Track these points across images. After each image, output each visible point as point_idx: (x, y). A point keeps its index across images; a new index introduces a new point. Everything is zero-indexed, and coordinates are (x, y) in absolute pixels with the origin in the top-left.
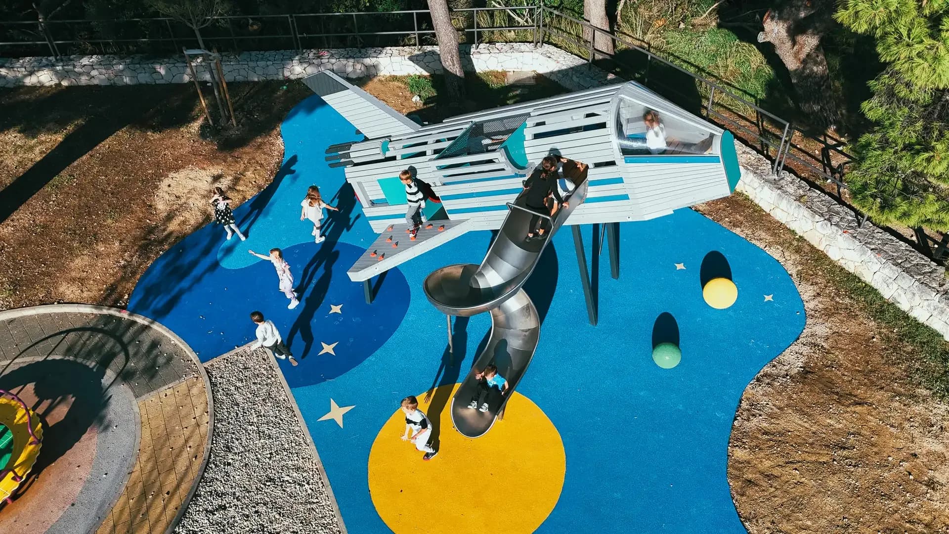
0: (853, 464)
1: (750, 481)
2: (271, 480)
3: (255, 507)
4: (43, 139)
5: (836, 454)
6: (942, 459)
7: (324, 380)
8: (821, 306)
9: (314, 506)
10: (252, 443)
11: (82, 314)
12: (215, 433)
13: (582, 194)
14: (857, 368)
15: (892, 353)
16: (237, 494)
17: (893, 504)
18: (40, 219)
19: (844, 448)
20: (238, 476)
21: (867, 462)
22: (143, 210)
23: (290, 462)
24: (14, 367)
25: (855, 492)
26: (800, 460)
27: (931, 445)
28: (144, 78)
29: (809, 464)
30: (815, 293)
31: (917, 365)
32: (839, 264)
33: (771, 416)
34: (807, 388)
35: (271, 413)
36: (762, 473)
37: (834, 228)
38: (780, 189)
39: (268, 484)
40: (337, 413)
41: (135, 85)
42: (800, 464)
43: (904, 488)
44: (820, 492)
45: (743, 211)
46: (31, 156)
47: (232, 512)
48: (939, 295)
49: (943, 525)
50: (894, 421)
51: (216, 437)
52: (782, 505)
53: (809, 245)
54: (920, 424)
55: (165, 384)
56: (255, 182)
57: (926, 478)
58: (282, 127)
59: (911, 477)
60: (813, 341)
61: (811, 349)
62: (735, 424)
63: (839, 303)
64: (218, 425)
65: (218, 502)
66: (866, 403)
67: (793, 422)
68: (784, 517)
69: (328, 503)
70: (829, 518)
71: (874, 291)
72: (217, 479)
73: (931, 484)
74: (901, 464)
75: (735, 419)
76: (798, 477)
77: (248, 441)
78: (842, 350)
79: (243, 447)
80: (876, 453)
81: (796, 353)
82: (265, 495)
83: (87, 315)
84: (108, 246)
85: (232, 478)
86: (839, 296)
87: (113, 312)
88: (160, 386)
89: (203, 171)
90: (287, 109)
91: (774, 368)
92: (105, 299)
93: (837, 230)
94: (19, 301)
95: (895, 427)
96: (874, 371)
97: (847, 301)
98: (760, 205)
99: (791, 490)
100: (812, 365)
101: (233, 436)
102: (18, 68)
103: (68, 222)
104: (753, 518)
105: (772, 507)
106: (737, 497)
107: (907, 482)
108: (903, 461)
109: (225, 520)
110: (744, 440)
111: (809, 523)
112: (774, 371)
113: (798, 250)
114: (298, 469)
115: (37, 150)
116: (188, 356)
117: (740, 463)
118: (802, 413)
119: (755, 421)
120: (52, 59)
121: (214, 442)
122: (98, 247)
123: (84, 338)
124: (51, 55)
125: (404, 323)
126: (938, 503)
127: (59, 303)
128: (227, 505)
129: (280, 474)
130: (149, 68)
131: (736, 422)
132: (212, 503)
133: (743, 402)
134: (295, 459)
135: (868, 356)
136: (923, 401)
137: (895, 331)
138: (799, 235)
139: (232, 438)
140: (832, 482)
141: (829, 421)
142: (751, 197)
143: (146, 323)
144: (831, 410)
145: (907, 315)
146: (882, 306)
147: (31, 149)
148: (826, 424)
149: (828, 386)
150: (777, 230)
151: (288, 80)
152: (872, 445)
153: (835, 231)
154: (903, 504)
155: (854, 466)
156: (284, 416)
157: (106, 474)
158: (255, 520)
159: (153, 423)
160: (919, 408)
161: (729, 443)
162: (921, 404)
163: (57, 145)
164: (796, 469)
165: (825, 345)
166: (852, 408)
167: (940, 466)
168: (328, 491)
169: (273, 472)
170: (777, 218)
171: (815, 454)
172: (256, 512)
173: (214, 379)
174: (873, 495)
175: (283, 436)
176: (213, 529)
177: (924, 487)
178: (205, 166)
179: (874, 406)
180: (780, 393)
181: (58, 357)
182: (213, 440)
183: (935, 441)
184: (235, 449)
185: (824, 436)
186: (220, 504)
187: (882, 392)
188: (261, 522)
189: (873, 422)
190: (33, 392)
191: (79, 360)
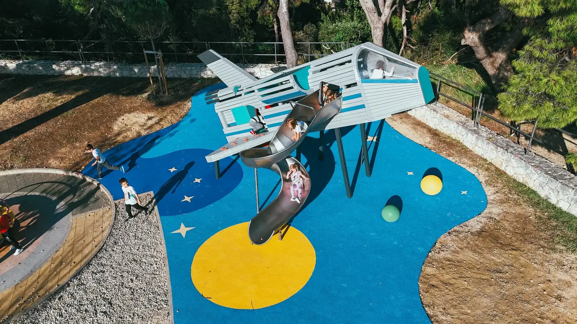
0: (506, 282)
1: (433, 286)
2: (135, 260)
3: (121, 273)
4: (65, 96)
5: (494, 275)
6: (569, 285)
7: (181, 214)
8: (497, 198)
9: (156, 276)
10: (130, 241)
11: (57, 174)
12: (111, 234)
13: (339, 106)
14: (517, 231)
15: (541, 225)
16: (113, 266)
17: (530, 306)
18: (50, 130)
19: (500, 273)
20: (117, 257)
21: (515, 281)
22: (106, 129)
23: (149, 253)
24: (13, 196)
25: (504, 297)
26: (469, 276)
27: (561, 275)
28: (126, 74)
29: (474, 279)
30: (495, 192)
31: (558, 233)
32: (513, 178)
33: (454, 252)
34: (481, 239)
35: (146, 228)
36: (442, 282)
37: (509, 154)
38: (477, 134)
39: (132, 262)
40: (183, 230)
41: (121, 77)
42: (469, 279)
43: (539, 298)
44: (480, 295)
45: (455, 149)
46: (56, 103)
47: (107, 274)
48: (574, 191)
49: (564, 322)
50: (537, 261)
51: (110, 237)
52: (452, 300)
53: (495, 167)
54: (556, 264)
55: (91, 210)
56: (171, 121)
57: (556, 294)
58: (193, 98)
59: (545, 293)
60: (489, 216)
61: (487, 219)
62: (429, 255)
63: (510, 197)
64: (113, 231)
65: (101, 268)
66: (519, 250)
67: (468, 256)
68: (453, 306)
69: (165, 275)
70: (484, 310)
71: (534, 192)
72: (104, 257)
73: (559, 298)
74: (539, 285)
75: (430, 252)
76: (466, 286)
77: (128, 240)
78: (508, 221)
79: (124, 243)
80: (522, 277)
81: (477, 221)
82: (129, 268)
83: (59, 175)
84: (81, 144)
85: (113, 257)
86: (511, 194)
87: (74, 174)
88: (88, 211)
89: (144, 115)
90: (198, 90)
91: (461, 228)
92: (72, 168)
93: (511, 156)
94: (26, 165)
95: (538, 264)
96: (528, 234)
97: (516, 196)
98: (466, 145)
99: (460, 292)
100: (487, 228)
101: (120, 237)
102: (61, 65)
103: (65, 132)
104: (431, 305)
105: (445, 301)
106: (422, 293)
107: (542, 295)
108: (541, 283)
109: (102, 278)
110: (433, 263)
111: (469, 311)
112: (461, 229)
113: (487, 169)
114: (152, 256)
115: (60, 101)
116: (108, 198)
117: (428, 275)
118: (475, 251)
119: (442, 253)
120: (81, 62)
121: (108, 239)
122: (76, 144)
123: (54, 186)
124: (80, 60)
125: (235, 190)
126: (562, 309)
127: (46, 167)
128: (106, 271)
129: (141, 258)
130: (129, 68)
131: (430, 253)
132: (97, 269)
133: (437, 243)
134: (152, 251)
135: (525, 225)
136: (560, 252)
137: (546, 214)
138: (489, 161)
139: (119, 238)
140: (489, 290)
141: (493, 257)
142: (461, 141)
143: (90, 181)
144: (495, 251)
145: (555, 206)
146: (539, 201)
147: (57, 100)
148: (491, 259)
149: (495, 239)
150: (476, 159)
151: (203, 78)
152: (520, 273)
153: (510, 156)
154: (537, 307)
155: (506, 283)
156: (153, 230)
157: (43, 250)
158: (119, 280)
159: (78, 229)
160: (556, 256)
161: (423, 264)
162: (558, 254)
163: (71, 99)
164: (465, 281)
165: (497, 218)
166: (510, 252)
167: (567, 288)
168: (166, 269)
169: (138, 257)
170: (476, 153)
171: (480, 274)
172: (121, 276)
173: (118, 209)
174: (517, 300)
175: (149, 239)
176: (93, 282)
177: (554, 299)
178: (145, 112)
179: (525, 252)
180: (462, 241)
181: (37, 194)
182: (108, 238)
183: (565, 274)
184: (119, 243)
185: (488, 265)
186: (102, 270)
187: (532, 245)
188: (123, 281)
189: (523, 260)
190: (18, 208)
191: (48, 196)
